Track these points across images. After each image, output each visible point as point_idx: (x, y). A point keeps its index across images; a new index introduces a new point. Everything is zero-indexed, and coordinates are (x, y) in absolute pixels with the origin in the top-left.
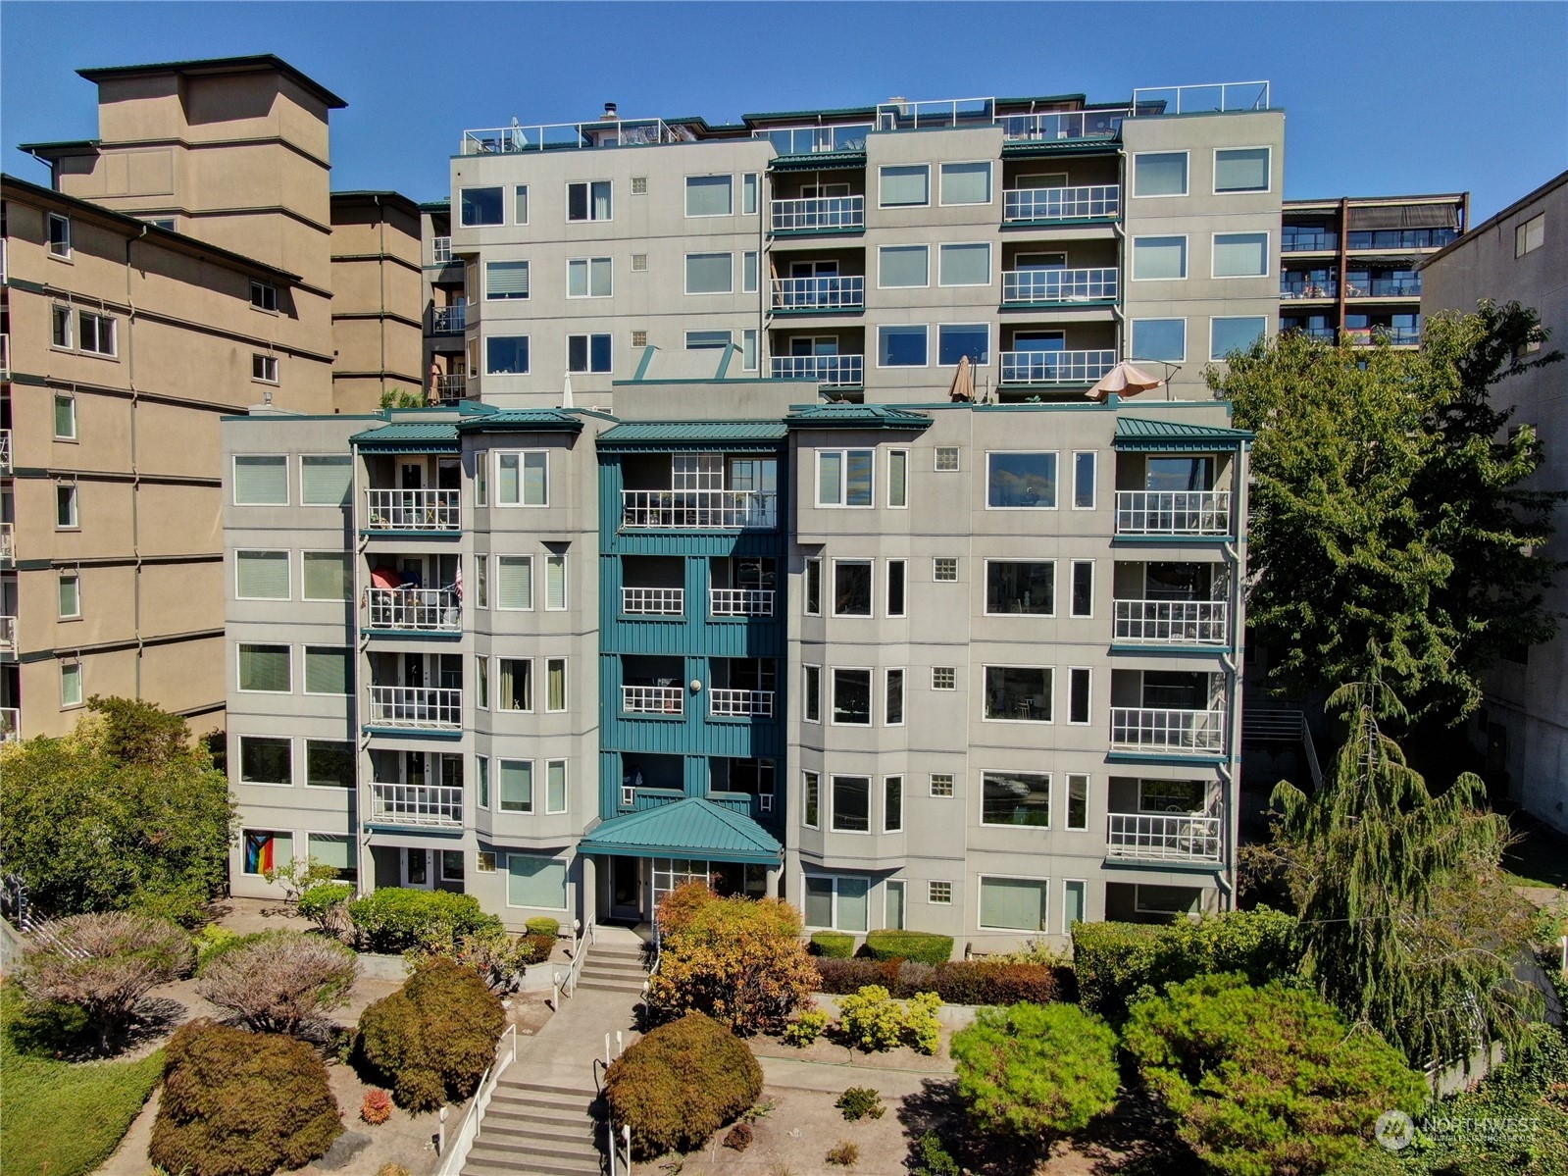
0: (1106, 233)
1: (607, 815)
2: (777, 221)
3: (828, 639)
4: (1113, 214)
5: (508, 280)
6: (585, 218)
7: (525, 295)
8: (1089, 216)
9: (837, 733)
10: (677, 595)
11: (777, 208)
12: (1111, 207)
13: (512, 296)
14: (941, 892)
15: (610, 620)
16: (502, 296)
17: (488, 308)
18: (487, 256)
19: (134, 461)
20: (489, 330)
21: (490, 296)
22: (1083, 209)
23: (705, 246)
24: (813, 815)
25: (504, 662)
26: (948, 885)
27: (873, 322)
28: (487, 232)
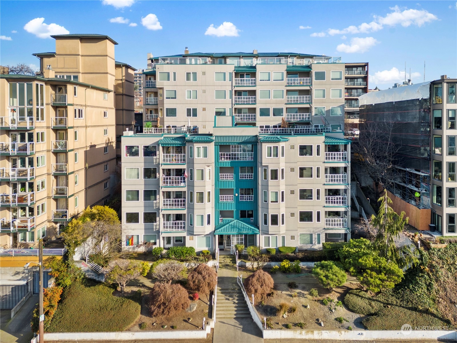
0: (308, 88)
1: (216, 225)
2: (236, 83)
3: (269, 185)
4: (310, 84)
5: (172, 94)
6: (191, 80)
8: (305, 84)
9: (272, 205)
10: (232, 175)
11: (236, 80)
13: (172, 98)
14: (293, 238)
15: (217, 181)
16: (169, 98)
17: (166, 101)
18: (166, 88)
20: (166, 106)
21: (167, 98)
22: (303, 83)
23: (219, 89)
24: (266, 223)
25: (197, 192)
26: (294, 236)
27: (258, 107)
28: (166, 82)
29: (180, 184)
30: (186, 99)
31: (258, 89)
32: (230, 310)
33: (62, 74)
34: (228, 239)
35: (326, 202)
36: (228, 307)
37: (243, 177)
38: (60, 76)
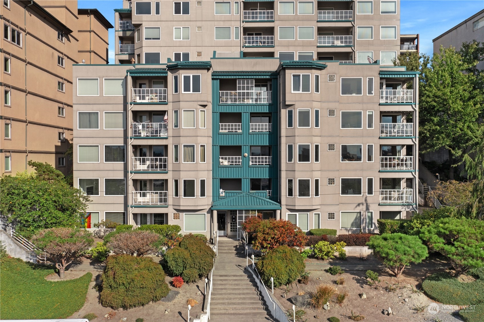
0: (349, 25)
1: (215, 200)
2: (245, 18)
3: (296, 135)
4: (351, 19)
5: (153, 33)
6: (181, 14)
7: (159, 39)
8: (344, 19)
9: (300, 165)
10: (239, 125)
11: (245, 13)
12: (350, 17)
13: (153, 39)
14: (331, 216)
15: (216, 134)
16: (150, 39)
17: (145, 42)
18: (145, 25)
19: (26, 85)
20: (145, 50)
21: (146, 39)
22: (342, 17)
23: (221, 24)
24: (290, 193)
25: (184, 146)
26: (334, 214)
27: (278, 51)
28: (145, 17)
29: (159, 135)
30: (174, 40)
32: (234, 304)
34: (233, 221)
35: (382, 164)
36: (230, 299)
37: (256, 129)
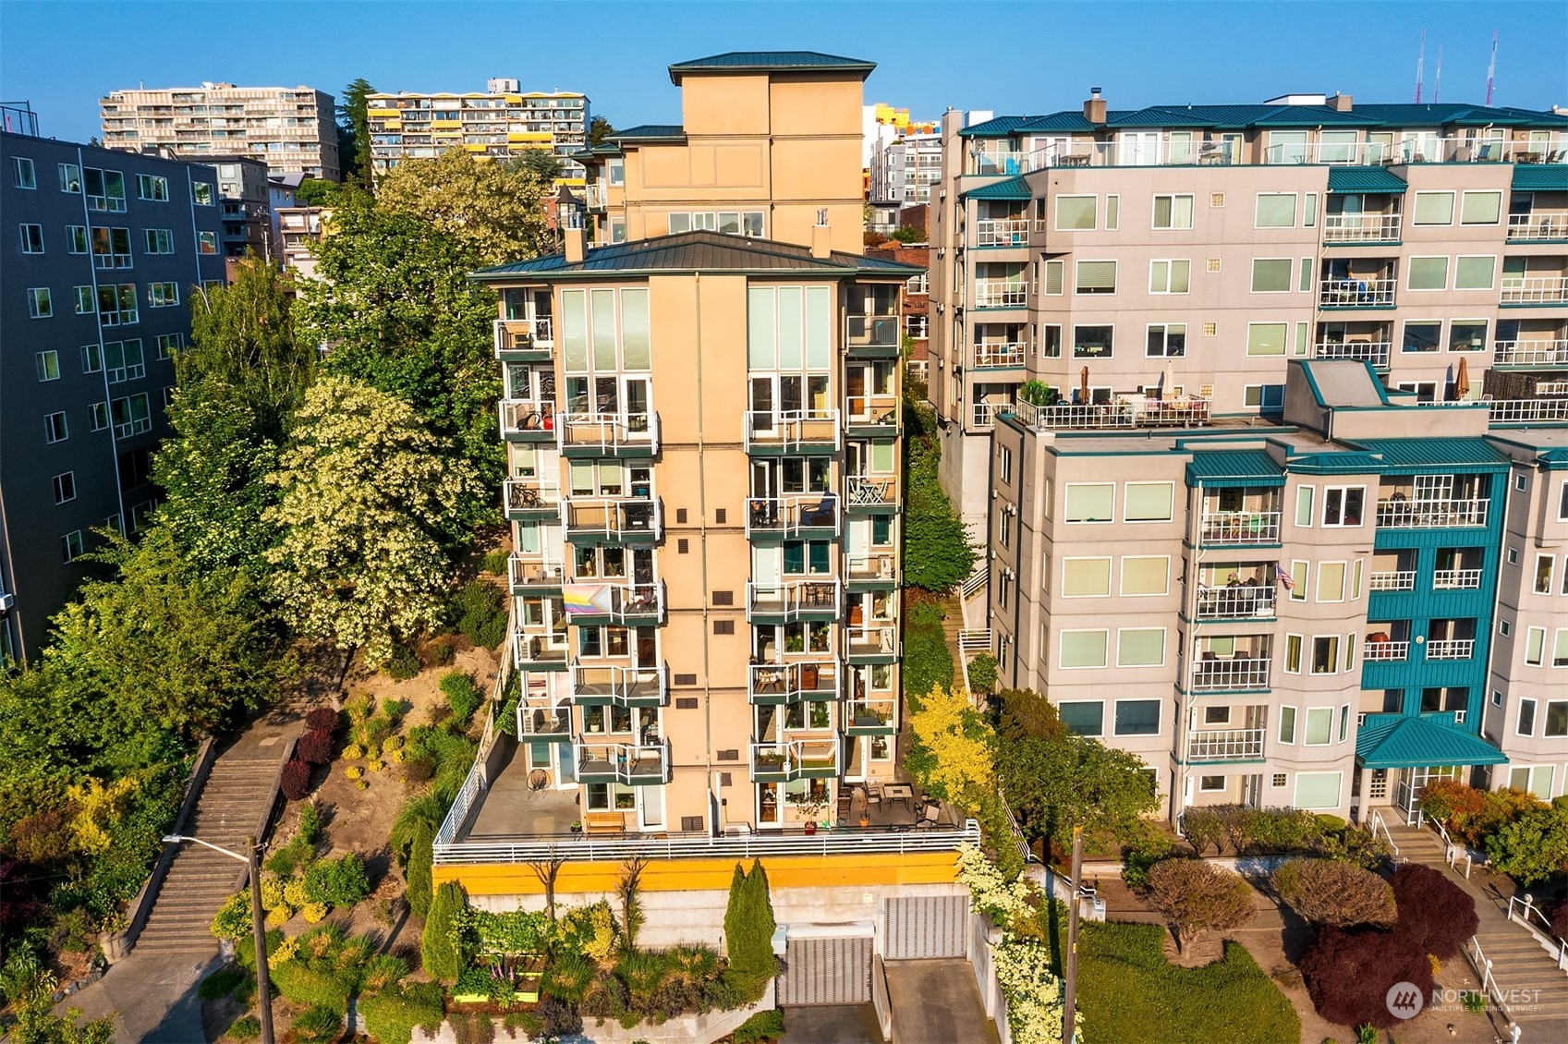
6: (1169, 226)
7: (1111, 291)
9: (1556, 673)
10: (1410, 576)
13: (1097, 290)
16: (1088, 290)
17: (1077, 301)
18: (1079, 256)
21: (1079, 290)
23: (1271, 254)
25: (1317, 639)
27: (1402, 318)
28: (1080, 235)
29: (1253, 612)
30: (1150, 293)
31: (1407, 256)
33: (703, 211)
34: (1376, 777)
38: (699, 218)
